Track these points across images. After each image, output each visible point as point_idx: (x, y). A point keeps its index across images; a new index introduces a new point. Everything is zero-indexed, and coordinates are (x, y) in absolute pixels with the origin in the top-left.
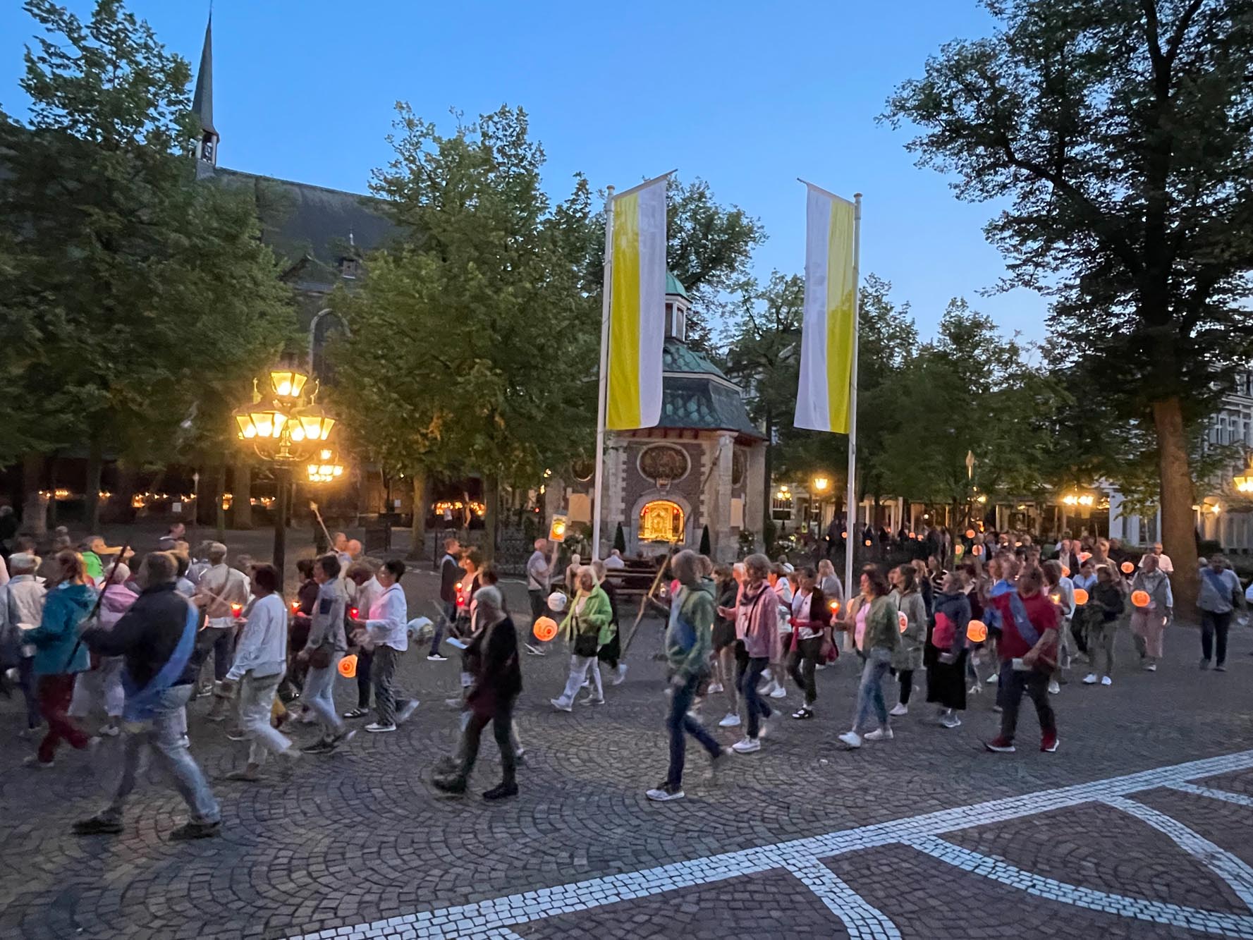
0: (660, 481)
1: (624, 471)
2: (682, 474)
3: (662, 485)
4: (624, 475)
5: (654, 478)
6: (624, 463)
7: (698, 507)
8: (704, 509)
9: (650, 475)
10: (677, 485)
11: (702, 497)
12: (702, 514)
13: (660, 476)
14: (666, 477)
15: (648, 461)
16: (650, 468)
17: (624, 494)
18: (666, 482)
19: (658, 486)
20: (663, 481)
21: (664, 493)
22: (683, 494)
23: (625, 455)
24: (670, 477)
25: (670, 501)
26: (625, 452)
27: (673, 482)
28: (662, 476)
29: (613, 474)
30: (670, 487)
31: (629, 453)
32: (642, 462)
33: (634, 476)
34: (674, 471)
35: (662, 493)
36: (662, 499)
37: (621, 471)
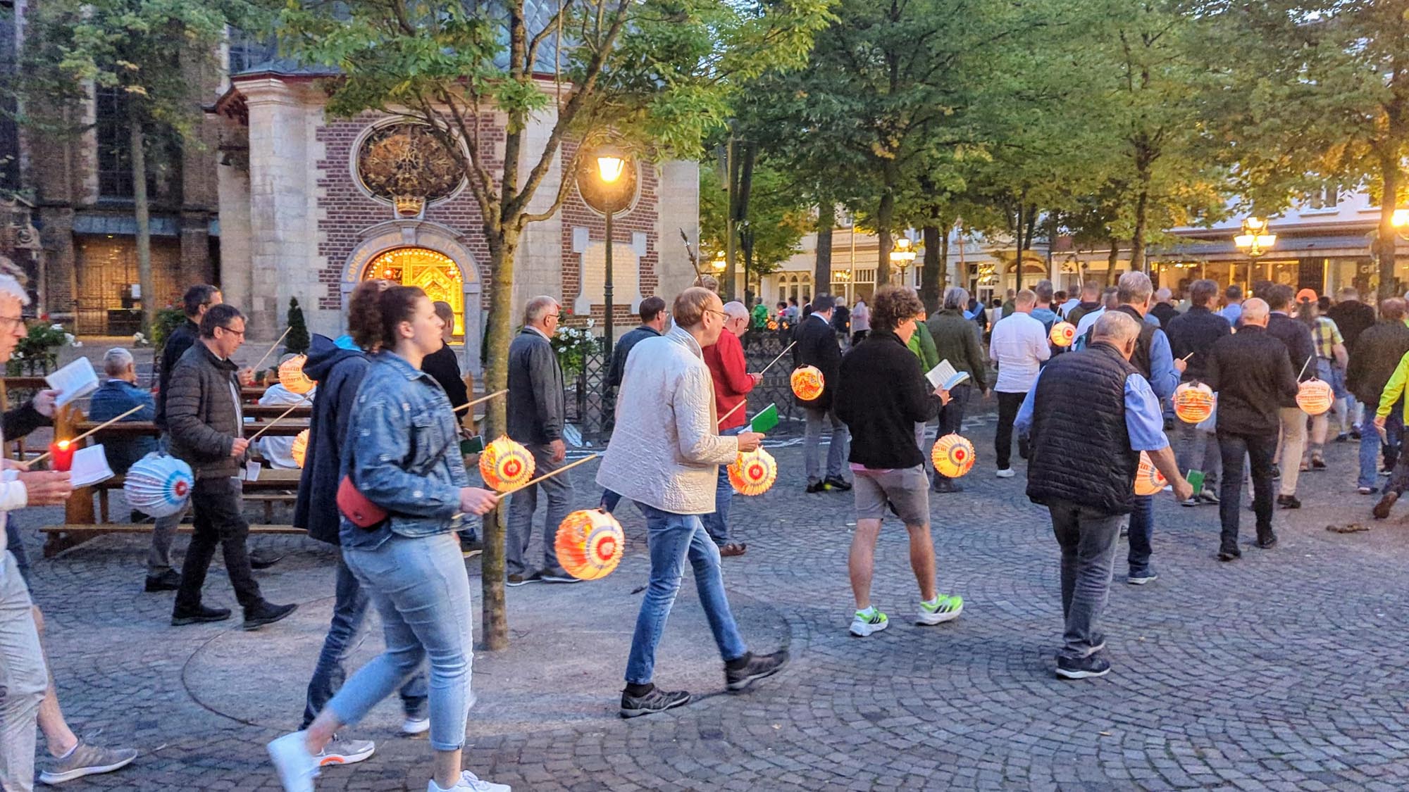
0: (399, 205)
1: (321, 184)
2: (454, 184)
3: (406, 213)
4: (322, 193)
5: (387, 195)
6: (321, 166)
9: (381, 190)
10: (439, 213)
13: (401, 192)
14: (413, 194)
15: (373, 161)
16: (378, 174)
17: (323, 236)
18: (415, 205)
19: (397, 215)
20: (408, 204)
21: (411, 231)
22: (454, 231)
23: (322, 146)
24: (423, 193)
25: (427, 249)
26: (320, 140)
27: (433, 205)
28: (405, 192)
29: (290, 190)
30: (426, 218)
31: (330, 142)
32: (362, 163)
33: (345, 195)
34: (433, 180)
35: (405, 231)
36: (407, 243)
37: (315, 183)
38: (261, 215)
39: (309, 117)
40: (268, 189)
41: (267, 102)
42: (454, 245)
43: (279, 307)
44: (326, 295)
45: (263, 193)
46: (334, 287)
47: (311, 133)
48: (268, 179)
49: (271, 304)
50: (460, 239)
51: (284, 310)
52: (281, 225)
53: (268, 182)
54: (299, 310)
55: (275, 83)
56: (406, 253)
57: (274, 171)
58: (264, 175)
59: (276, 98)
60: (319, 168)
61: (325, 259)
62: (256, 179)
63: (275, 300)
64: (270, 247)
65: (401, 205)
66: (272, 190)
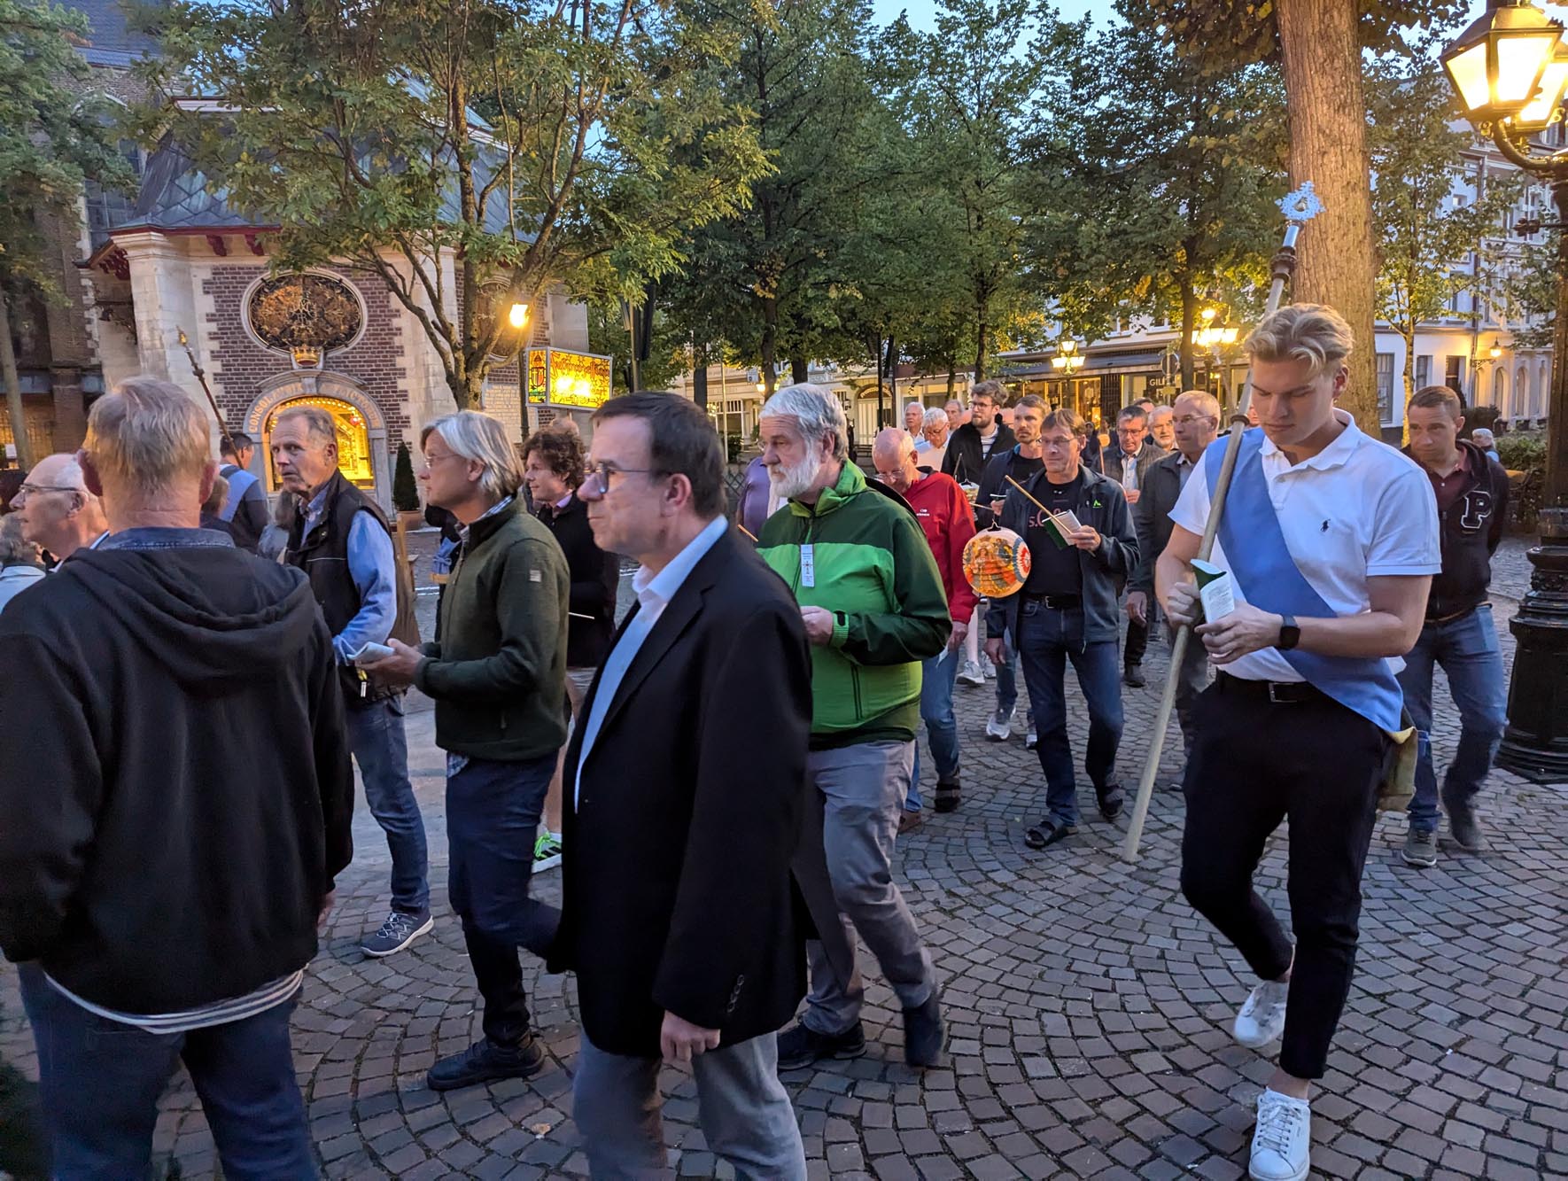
0: (297, 356)
1: (213, 337)
2: (351, 333)
3: (306, 364)
4: (215, 345)
5: (283, 345)
6: (210, 318)
7: (395, 408)
8: (407, 409)
9: (276, 341)
10: (338, 362)
11: (401, 384)
12: (406, 422)
13: (297, 343)
14: (310, 344)
15: (266, 311)
16: (271, 326)
17: (220, 389)
18: (313, 355)
19: (296, 366)
20: (305, 354)
21: (312, 381)
22: (355, 379)
23: (210, 299)
24: (320, 343)
25: (329, 397)
26: (208, 293)
27: (331, 354)
28: (302, 342)
30: (325, 368)
31: (218, 295)
32: (254, 314)
33: (239, 347)
34: (329, 330)
35: (307, 381)
36: (308, 392)
37: (206, 336)
39: (194, 271)
40: (157, 343)
41: (147, 256)
42: (356, 392)
45: (153, 347)
47: (198, 288)
48: (156, 333)
50: (361, 387)
53: (157, 337)
55: (155, 237)
57: (161, 325)
58: (152, 330)
59: (158, 251)
60: (208, 321)
61: (224, 412)
62: (144, 334)
65: (299, 355)
66: (162, 345)
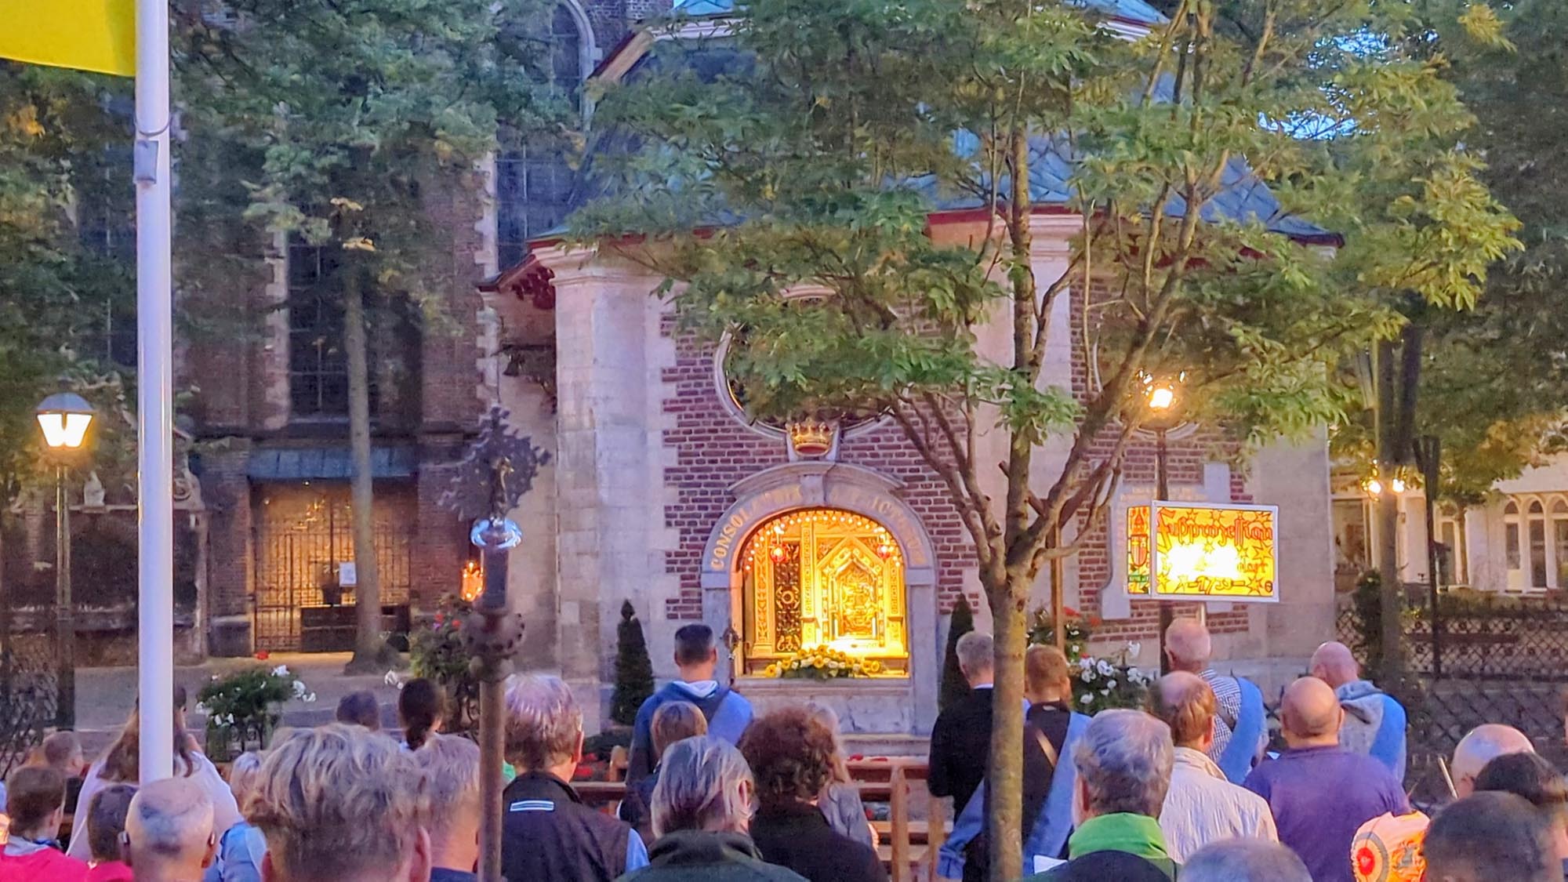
0: (799, 437)
1: (669, 408)
3: (810, 451)
4: (671, 421)
5: (776, 421)
6: (668, 376)
7: (953, 529)
9: (766, 414)
10: (864, 448)
14: (819, 418)
17: (671, 495)
18: (821, 437)
19: (792, 455)
20: (809, 435)
21: (817, 481)
22: (887, 479)
23: (670, 344)
24: (834, 416)
25: (843, 511)
26: (666, 334)
27: (853, 434)
28: (806, 415)
29: (618, 421)
30: (840, 458)
31: (682, 337)
32: (735, 369)
33: (707, 424)
35: (808, 482)
36: (810, 503)
37: (659, 407)
38: (576, 462)
39: (649, 298)
40: (586, 420)
41: (583, 280)
42: (889, 502)
43: (603, 616)
44: (676, 594)
45: (579, 427)
46: (691, 581)
47: (653, 326)
48: (586, 404)
49: (590, 612)
50: (899, 493)
51: (611, 622)
52: (606, 478)
53: (586, 411)
54: (636, 621)
56: (807, 518)
57: (594, 391)
58: (580, 399)
59: (600, 271)
60: (665, 380)
61: (674, 533)
62: (567, 406)
63: (596, 607)
64: (588, 518)
66: (592, 421)
